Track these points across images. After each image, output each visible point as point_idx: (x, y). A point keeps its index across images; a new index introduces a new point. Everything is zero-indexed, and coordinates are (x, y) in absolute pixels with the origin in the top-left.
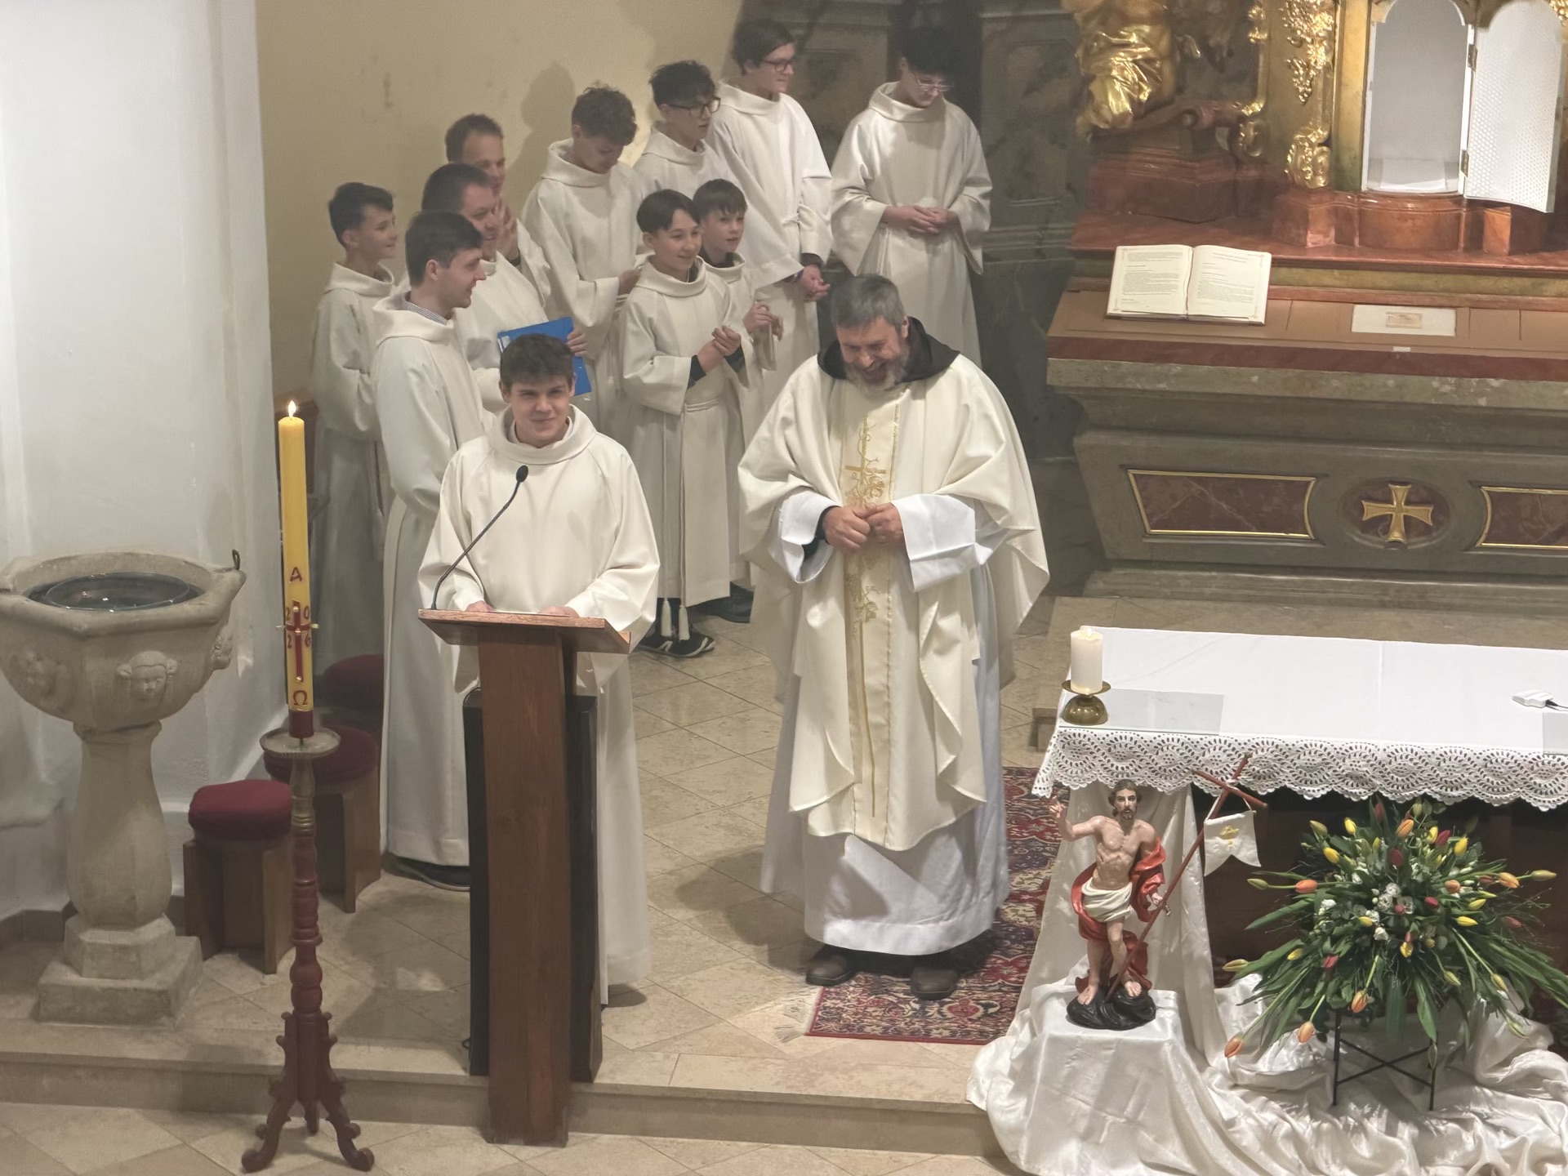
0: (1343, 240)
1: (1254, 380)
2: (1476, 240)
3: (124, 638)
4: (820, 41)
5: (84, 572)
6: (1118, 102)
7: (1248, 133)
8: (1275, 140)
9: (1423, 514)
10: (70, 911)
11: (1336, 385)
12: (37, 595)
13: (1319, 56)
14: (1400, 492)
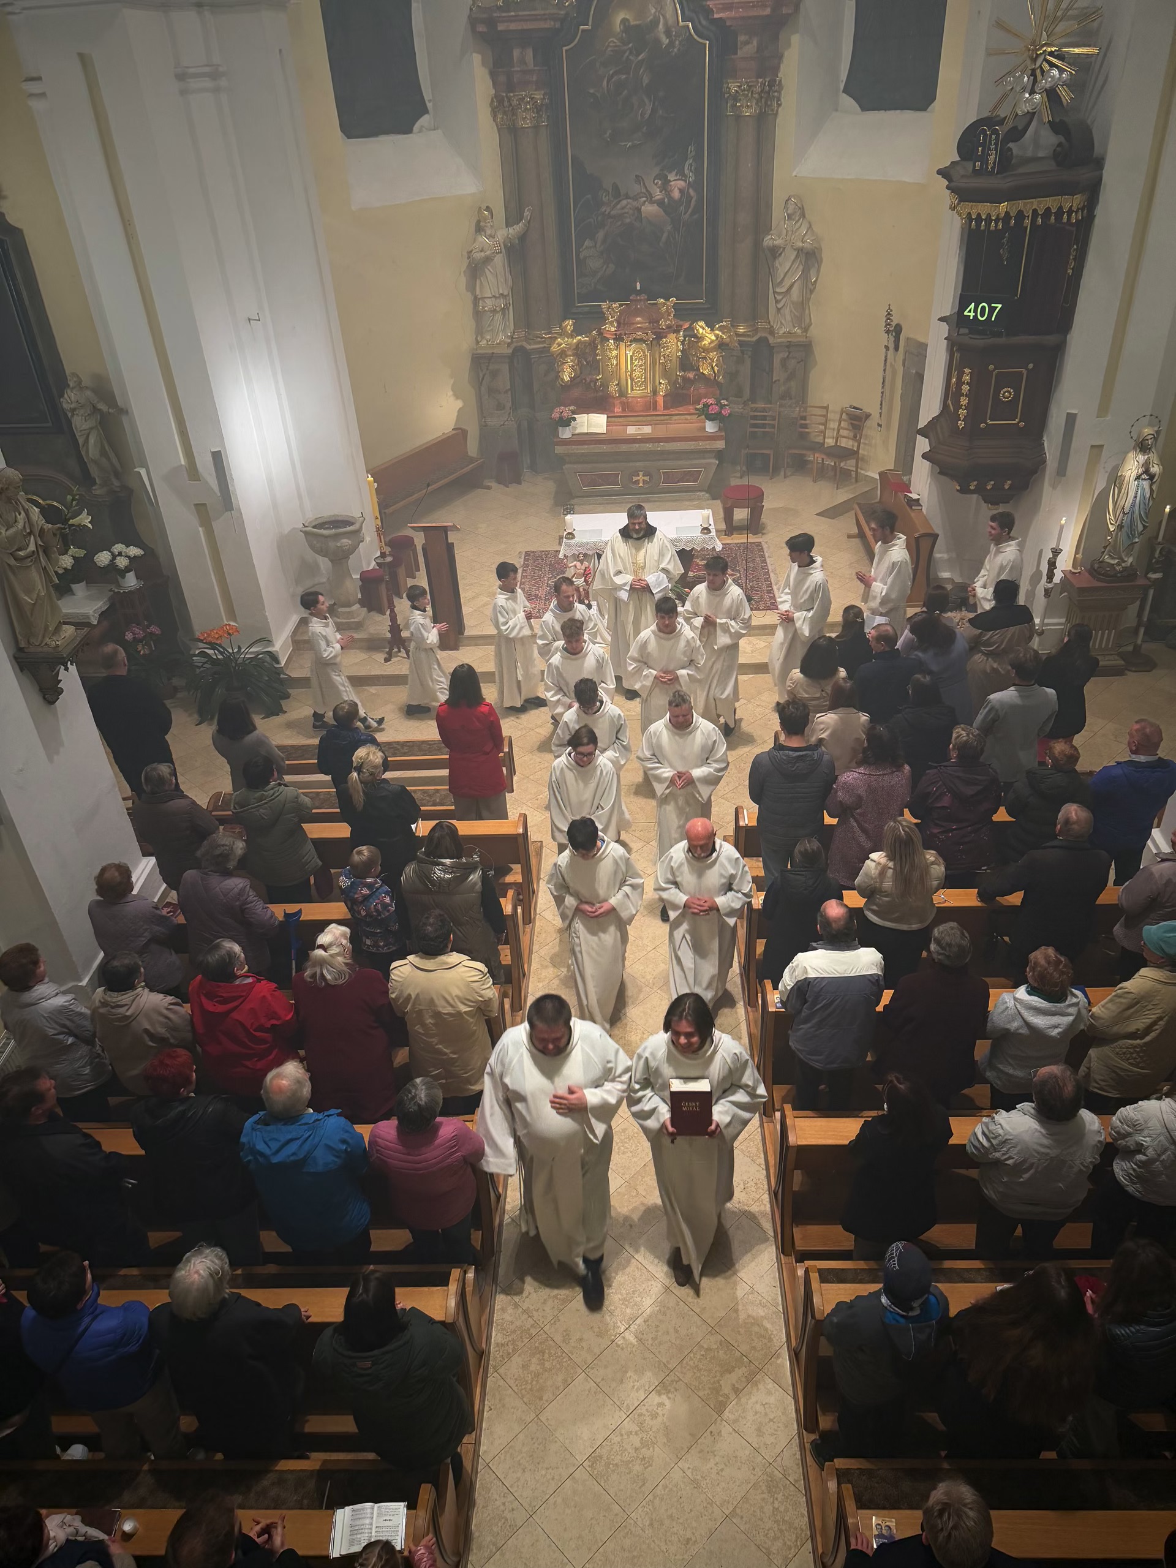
0: (624, 410)
1: (605, 448)
2: (655, 409)
3: (337, 537)
4: (491, 367)
5: (325, 520)
6: (567, 378)
7: (599, 383)
8: (605, 385)
9: (647, 478)
10: (335, 604)
11: (624, 447)
12: (314, 527)
13: (615, 362)
14: (641, 473)
